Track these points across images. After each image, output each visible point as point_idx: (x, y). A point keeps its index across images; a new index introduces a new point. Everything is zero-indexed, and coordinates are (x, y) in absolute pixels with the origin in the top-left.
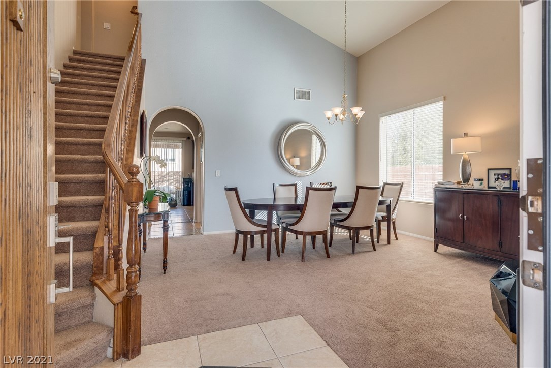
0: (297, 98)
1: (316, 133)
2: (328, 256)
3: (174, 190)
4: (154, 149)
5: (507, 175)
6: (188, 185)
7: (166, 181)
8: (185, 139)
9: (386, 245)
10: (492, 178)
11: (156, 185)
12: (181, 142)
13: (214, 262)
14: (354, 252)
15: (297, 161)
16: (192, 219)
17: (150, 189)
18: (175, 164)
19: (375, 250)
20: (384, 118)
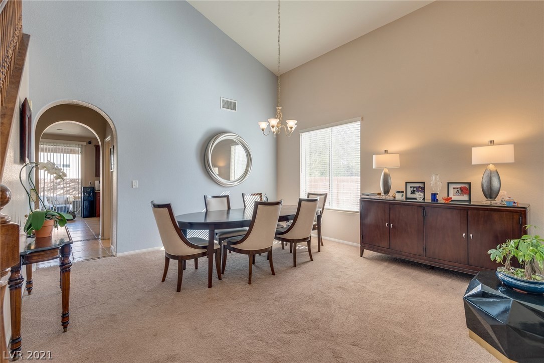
0: (223, 107)
1: (241, 142)
2: (273, 274)
3: (71, 200)
4: (42, 154)
5: (421, 188)
6: (89, 194)
7: (60, 188)
8: (85, 143)
9: (317, 252)
10: (409, 190)
11: (46, 193)
12: (80, 146)
13: (139, 300)
14: (295, 266)
15: (216, 170)
16: (98, 235)
17: (38, 210)
18: (71, 171)
19: (312, 260)
20: (305, 133)
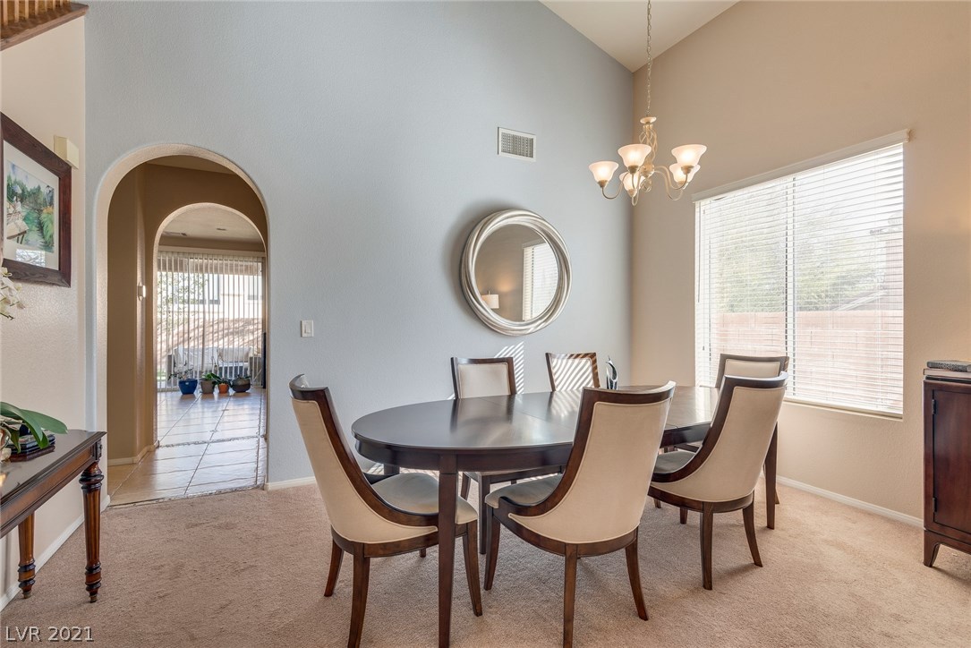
0: (503, 151)
1: (547, 235)
3: (249, 355)
14: (707, 585)
15: (494, 300)
19: (758, 563)
20: (707, 201)
